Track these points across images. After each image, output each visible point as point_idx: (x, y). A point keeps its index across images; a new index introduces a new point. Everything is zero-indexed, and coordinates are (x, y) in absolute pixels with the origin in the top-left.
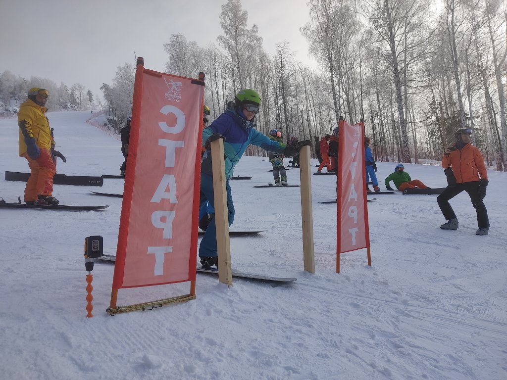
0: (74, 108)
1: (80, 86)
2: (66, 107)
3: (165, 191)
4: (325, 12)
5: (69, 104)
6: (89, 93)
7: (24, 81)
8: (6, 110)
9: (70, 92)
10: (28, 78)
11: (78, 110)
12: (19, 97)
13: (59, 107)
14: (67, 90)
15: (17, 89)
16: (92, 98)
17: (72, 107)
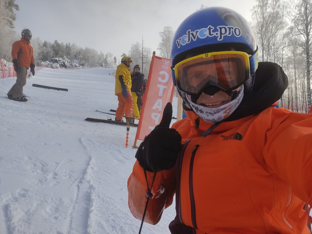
0: (106, 66)
1: (110, 54)
2: (102, 66)
3: (158, 105)
4: (262, 15)
5: (104, 64)
6: (115, 58)
7: (82, 50)
8: (71, 65)
9: (105, 57)
10: (84, 48)
11: (108, 67)
12: (78, 58)
13: (98, 65)
14: (103, 56)
15: (78, 54)
16: (116, 61)
17: (105, 65)
